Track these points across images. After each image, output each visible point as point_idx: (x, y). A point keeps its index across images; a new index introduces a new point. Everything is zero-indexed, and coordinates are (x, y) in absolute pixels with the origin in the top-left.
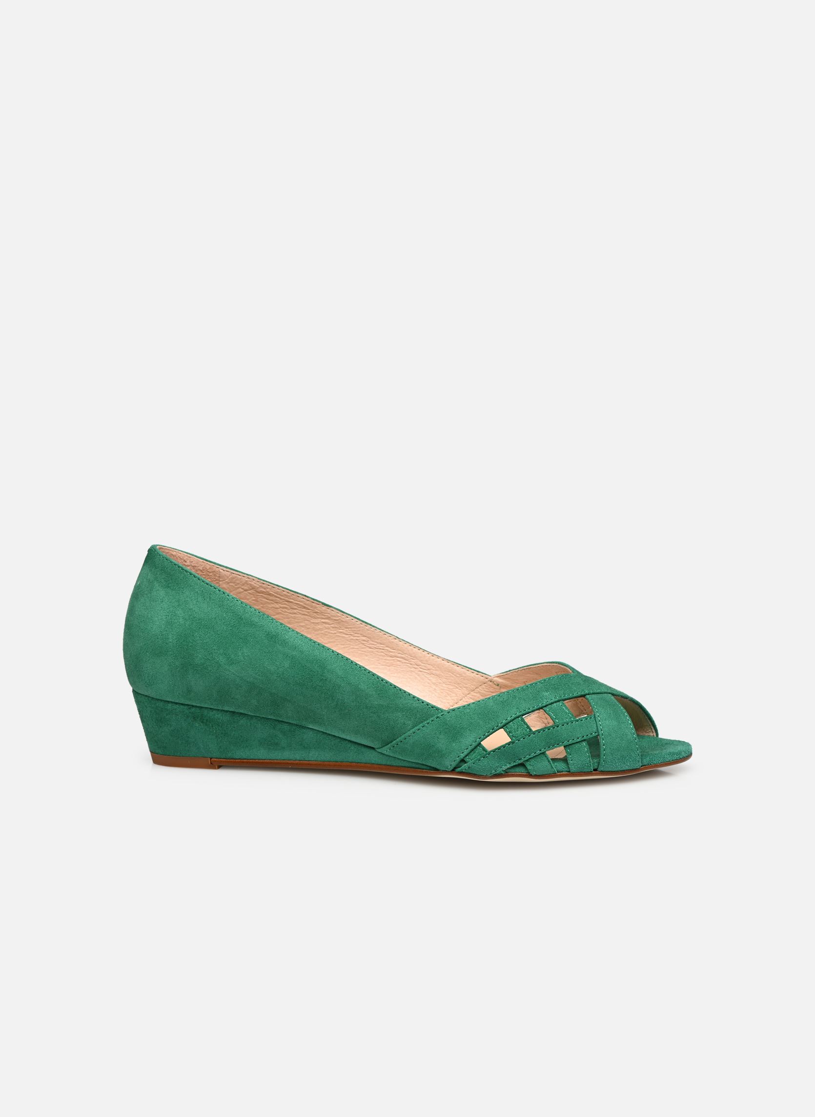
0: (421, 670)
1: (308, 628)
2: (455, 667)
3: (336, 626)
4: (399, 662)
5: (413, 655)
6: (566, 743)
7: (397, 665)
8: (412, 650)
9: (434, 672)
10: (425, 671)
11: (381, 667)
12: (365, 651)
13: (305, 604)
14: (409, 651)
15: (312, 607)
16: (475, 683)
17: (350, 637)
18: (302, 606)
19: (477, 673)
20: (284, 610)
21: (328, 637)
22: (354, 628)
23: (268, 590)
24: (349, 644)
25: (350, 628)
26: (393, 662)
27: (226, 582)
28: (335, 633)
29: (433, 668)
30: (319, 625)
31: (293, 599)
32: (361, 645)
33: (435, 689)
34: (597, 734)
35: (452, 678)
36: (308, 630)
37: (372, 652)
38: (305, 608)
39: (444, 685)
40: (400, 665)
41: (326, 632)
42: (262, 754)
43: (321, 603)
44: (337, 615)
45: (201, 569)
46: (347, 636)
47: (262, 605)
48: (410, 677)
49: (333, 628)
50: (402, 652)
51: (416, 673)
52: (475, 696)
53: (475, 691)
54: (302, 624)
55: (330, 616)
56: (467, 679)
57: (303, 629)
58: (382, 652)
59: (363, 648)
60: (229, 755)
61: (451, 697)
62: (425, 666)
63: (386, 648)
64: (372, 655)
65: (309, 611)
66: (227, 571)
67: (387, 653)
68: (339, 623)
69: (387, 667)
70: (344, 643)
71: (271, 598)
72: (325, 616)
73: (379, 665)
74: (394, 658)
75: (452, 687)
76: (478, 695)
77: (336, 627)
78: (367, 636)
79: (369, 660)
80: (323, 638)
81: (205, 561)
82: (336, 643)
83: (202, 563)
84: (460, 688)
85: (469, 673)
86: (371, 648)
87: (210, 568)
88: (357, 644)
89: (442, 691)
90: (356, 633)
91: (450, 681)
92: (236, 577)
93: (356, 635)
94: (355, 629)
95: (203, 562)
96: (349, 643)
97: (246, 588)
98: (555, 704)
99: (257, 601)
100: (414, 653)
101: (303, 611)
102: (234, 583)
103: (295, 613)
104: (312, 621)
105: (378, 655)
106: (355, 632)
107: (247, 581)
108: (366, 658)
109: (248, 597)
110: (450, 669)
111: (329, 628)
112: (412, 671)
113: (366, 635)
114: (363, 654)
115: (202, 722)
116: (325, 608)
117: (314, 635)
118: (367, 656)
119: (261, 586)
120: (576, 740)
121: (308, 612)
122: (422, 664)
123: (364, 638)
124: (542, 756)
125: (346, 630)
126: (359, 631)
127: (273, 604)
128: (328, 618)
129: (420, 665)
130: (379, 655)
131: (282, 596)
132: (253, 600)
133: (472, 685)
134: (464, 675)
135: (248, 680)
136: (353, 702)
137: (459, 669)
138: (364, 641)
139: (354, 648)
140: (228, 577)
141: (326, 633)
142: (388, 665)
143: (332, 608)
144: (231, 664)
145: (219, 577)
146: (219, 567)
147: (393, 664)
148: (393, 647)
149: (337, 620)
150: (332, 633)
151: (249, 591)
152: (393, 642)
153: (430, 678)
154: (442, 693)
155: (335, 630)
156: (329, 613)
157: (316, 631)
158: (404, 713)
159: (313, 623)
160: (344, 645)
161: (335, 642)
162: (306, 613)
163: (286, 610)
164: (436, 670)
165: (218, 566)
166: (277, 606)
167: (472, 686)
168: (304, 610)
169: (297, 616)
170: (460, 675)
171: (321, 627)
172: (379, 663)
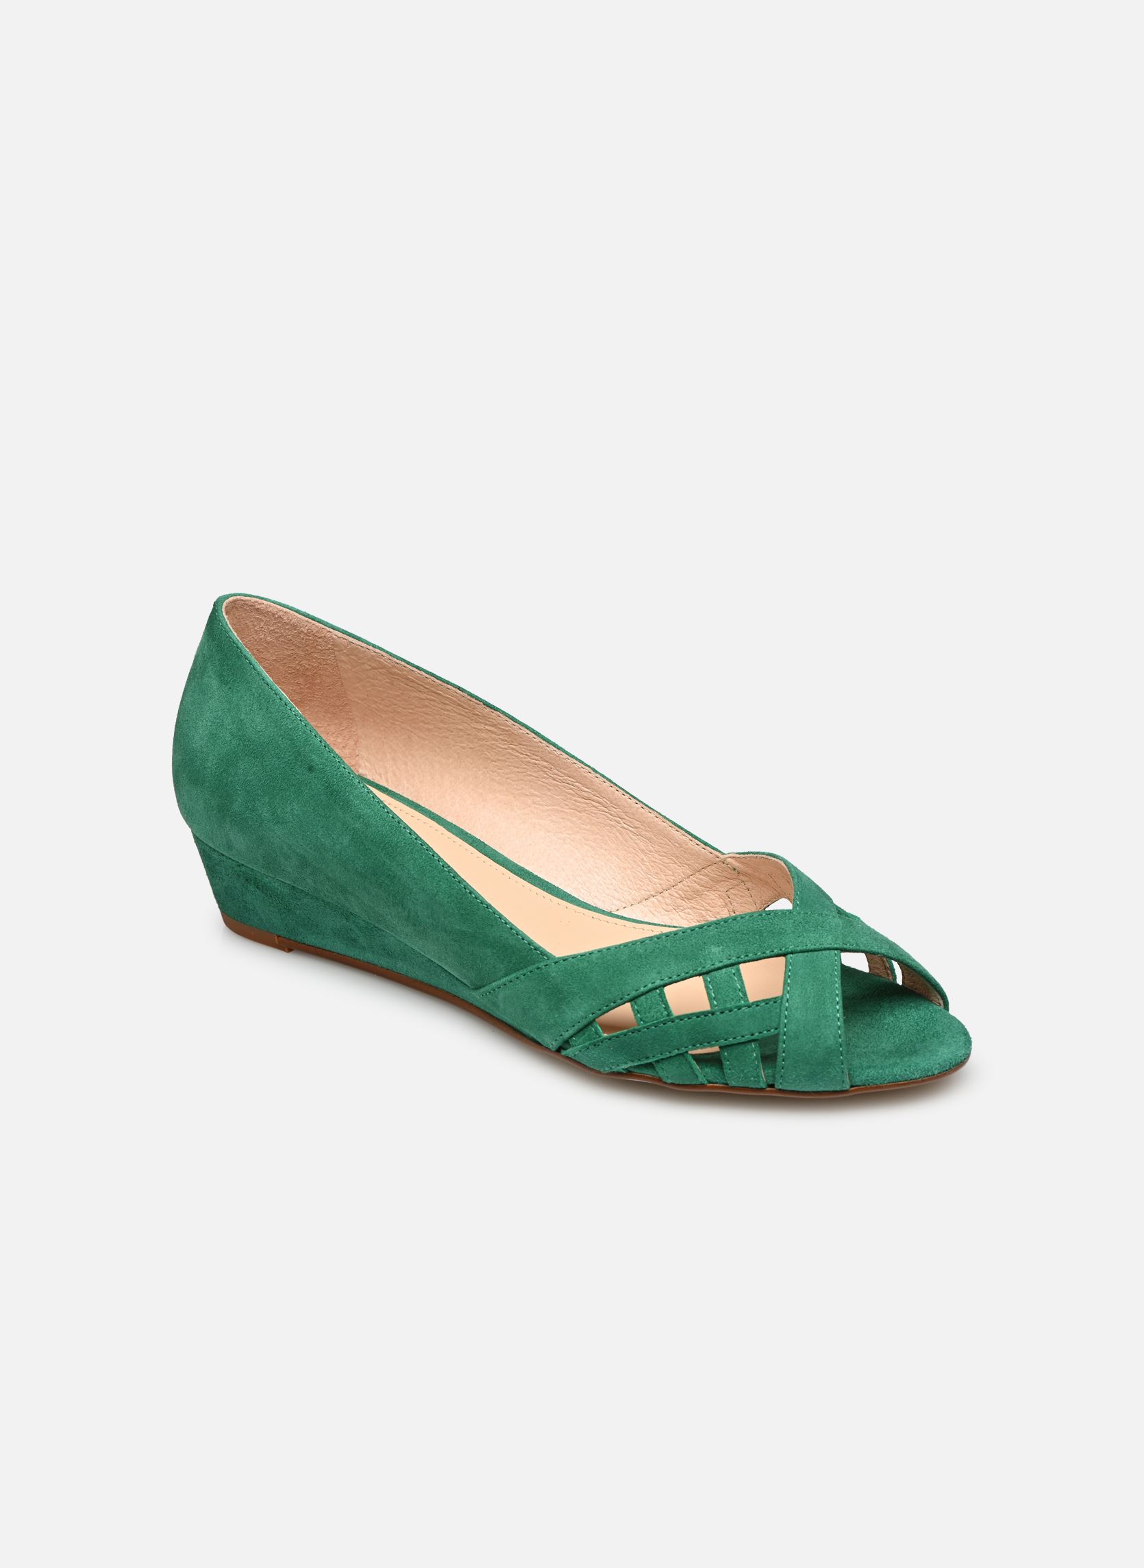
0: (625, 826)
1: (469, 735)
2: (673, 831)
3: (506, 738)
4: (593, 808)
5: (615, 802)
6: (723, 1042)
7: (592, 812)
8: (613, 793)
9: (643, 833)
10: (631, 829)
11: (568, 811)
12: (547, 784)
13: (459, 700)
14: (608, 794)
15: (469, 705)
16: (700, 861)
17: (525, 758)
18: (454, 701)
19: (704, 846)
20: (432, 703)
21: (495, 752)
22: (531, 746)
23: (404, 672)
24: (525, 768)
25: (526, 745)
26: (586, 806)
27: (344, 653)
28: (506, 749)
29: (642, 827)
30: (482, 732)
31: (441, 691)
32: (542, 773)
33: (642, 860)
34: (776, 1032)
35: (668, 847)
36: (468, 736)
37: (557, 786)
38: (460, 705)
39: (657, 856)
40: (595, 814)
41: (493, 744)
42: (339, 947)
43: (481, 703)
44: (505, 724)
45: (305, 632)
46: (522, 756)
47: (401, 691)
48: (608, 834)
49: (502, 740)
50: (599, 794)
51: (618, 830)
52: (700, 879)
53: (702, 873)
54: (461, 727)
55: (496, 723)
56: (689, 853)
57: (462, 733)
58: (571, 789)
59: (544, 778)
60: (300, 938)
61: (666, 876)
62: (631, 822)
63: (577, 784)
64: (556, 790)
65: (466, 710)
66: (343, 639)
67: (579, 792)
68: (509, 735)
69: (578, 813)
70: (517, 765)
71: (411, 684)
72: (489, 721)
73: (567, 807)
74: (587, 801)
75: (667, 861)
76: (706, 879)
77: (506, 741)
78: (550, 761)
79: (552, 797)
80: (489, 753)
81: (310, 620)
82: (507, 763)
83: (307, 623)
84: (679, 864)
85: (692, 844)
86: (555, 780)
87: (317, 632)
88: (535, 770)
89: (652, 864)
90: (533, 755)
91: (664, 850)
92: (357, 648)
93: (534, 757)
94: (532, 748)
95: (307, 621)
96: (525, 766)
97: (373, 665)
98: (724, 970)
99: (393, 685)
100: (616, 799)
101: (459, 710)
102: (356, 656)
103: (448, 710)
104: (473, 726)
105: (565, 792)
106: (533, 752)
107: (373, 656)
108: (549, 793)
109: (379, 678)
110: (666, 832)
111: (497, 741)
112: (612, 825)
113: (547, 759)
114: (543, 786)
115: (257, 887)
116: (488, 710)
117: (477, 745)
118: (549, 790)
119: (393, 666)
120: (739, 1039)
121: (466, 712)
122: (627, 818)
123: (545, 764)
124: (681, 1057)
125: (521, 748)
126: (538, 752)
127: (415, 692)
128: (494, 726)
129: (624, 819)
130: (567, 793)
131: (425, 683)
132: (388, 683)
133: (697, 863)
134: (686, 847)
135: (298, 851)
136: (429, 918)
137: (678, 835)
138: (545, 767)
139: (531, 775)
140: (346, 647)
141: (494, 747)
142: (579, 809)
143: (498, 713)
144: (277, 823)
145: (333, 645)
146: (331, 630)
147: (585, 810)
148: (585, 784)
149: (507, 731)
150: (501, 748)
151: (380, 670)
152: (585, 777)
153: (637, 841)
154: (653, 867)
155: (505, 744)
156: (495, 720)
157: (479, 740)
158: (495, 951)
159: (475, 728)
160: (518, 768)
161: (506, 761)
162: (463, 713)
163: (436, 704)
164: (646, 831)
165: (329, 629)
166: (423, 696)
167: (697, 865)
168: (460, 708)
169: (451, 714)
170: (679, 844)
171: (486, 736)
172: (567, 805)
